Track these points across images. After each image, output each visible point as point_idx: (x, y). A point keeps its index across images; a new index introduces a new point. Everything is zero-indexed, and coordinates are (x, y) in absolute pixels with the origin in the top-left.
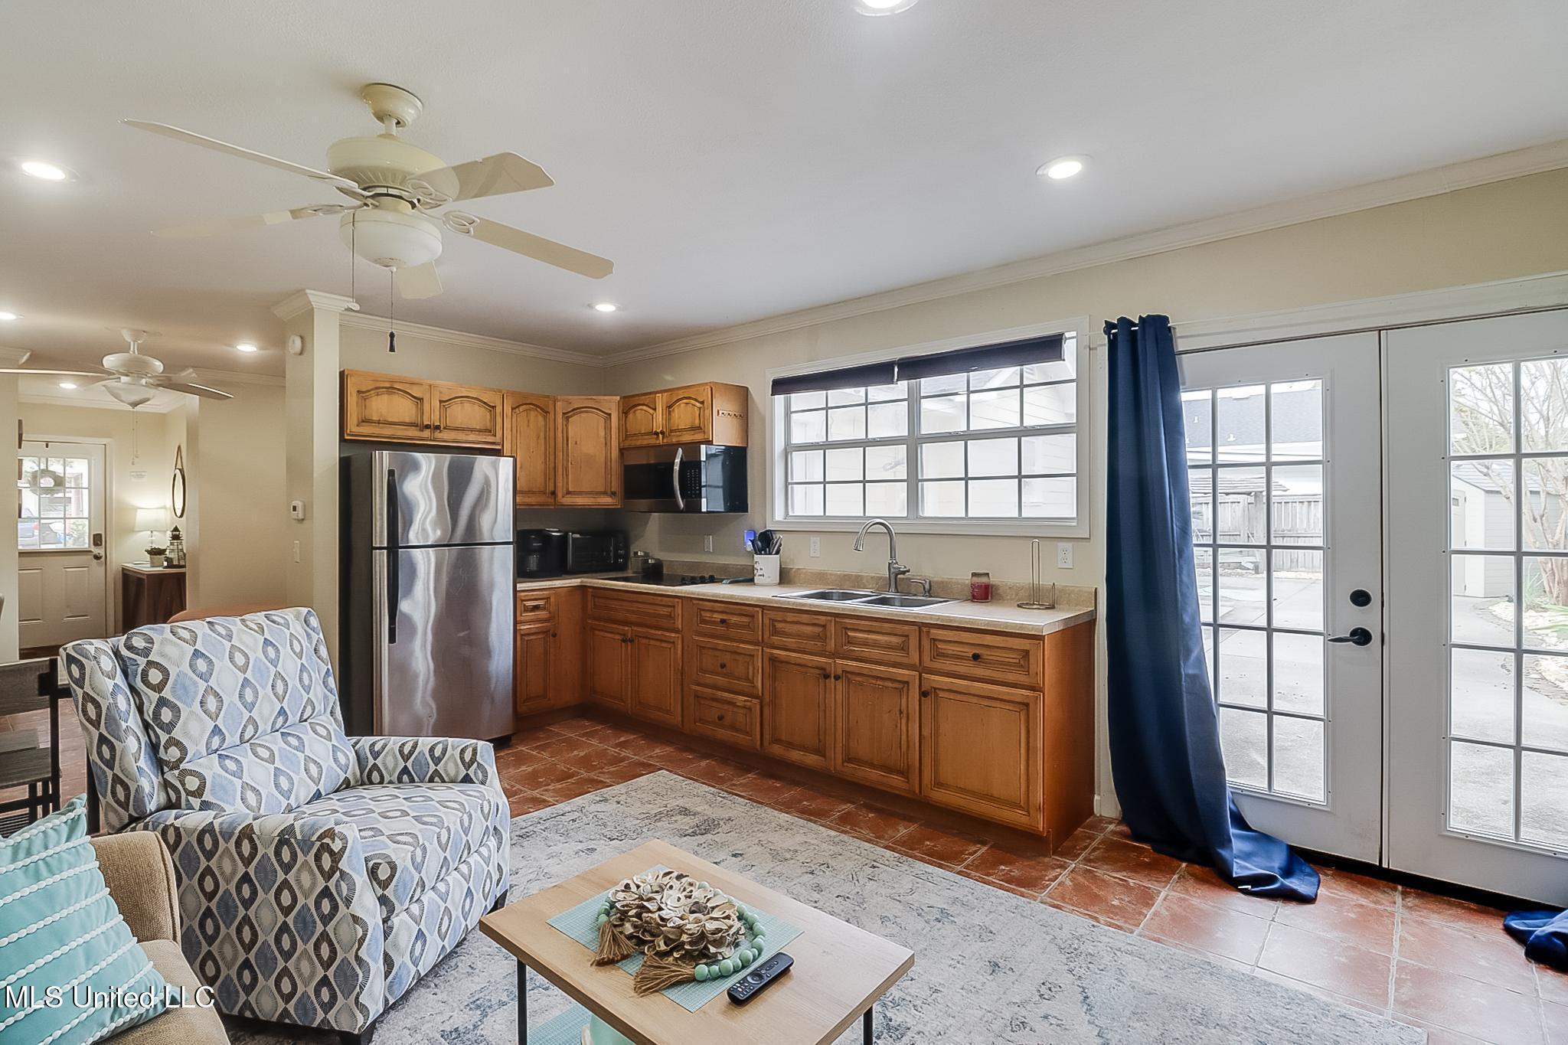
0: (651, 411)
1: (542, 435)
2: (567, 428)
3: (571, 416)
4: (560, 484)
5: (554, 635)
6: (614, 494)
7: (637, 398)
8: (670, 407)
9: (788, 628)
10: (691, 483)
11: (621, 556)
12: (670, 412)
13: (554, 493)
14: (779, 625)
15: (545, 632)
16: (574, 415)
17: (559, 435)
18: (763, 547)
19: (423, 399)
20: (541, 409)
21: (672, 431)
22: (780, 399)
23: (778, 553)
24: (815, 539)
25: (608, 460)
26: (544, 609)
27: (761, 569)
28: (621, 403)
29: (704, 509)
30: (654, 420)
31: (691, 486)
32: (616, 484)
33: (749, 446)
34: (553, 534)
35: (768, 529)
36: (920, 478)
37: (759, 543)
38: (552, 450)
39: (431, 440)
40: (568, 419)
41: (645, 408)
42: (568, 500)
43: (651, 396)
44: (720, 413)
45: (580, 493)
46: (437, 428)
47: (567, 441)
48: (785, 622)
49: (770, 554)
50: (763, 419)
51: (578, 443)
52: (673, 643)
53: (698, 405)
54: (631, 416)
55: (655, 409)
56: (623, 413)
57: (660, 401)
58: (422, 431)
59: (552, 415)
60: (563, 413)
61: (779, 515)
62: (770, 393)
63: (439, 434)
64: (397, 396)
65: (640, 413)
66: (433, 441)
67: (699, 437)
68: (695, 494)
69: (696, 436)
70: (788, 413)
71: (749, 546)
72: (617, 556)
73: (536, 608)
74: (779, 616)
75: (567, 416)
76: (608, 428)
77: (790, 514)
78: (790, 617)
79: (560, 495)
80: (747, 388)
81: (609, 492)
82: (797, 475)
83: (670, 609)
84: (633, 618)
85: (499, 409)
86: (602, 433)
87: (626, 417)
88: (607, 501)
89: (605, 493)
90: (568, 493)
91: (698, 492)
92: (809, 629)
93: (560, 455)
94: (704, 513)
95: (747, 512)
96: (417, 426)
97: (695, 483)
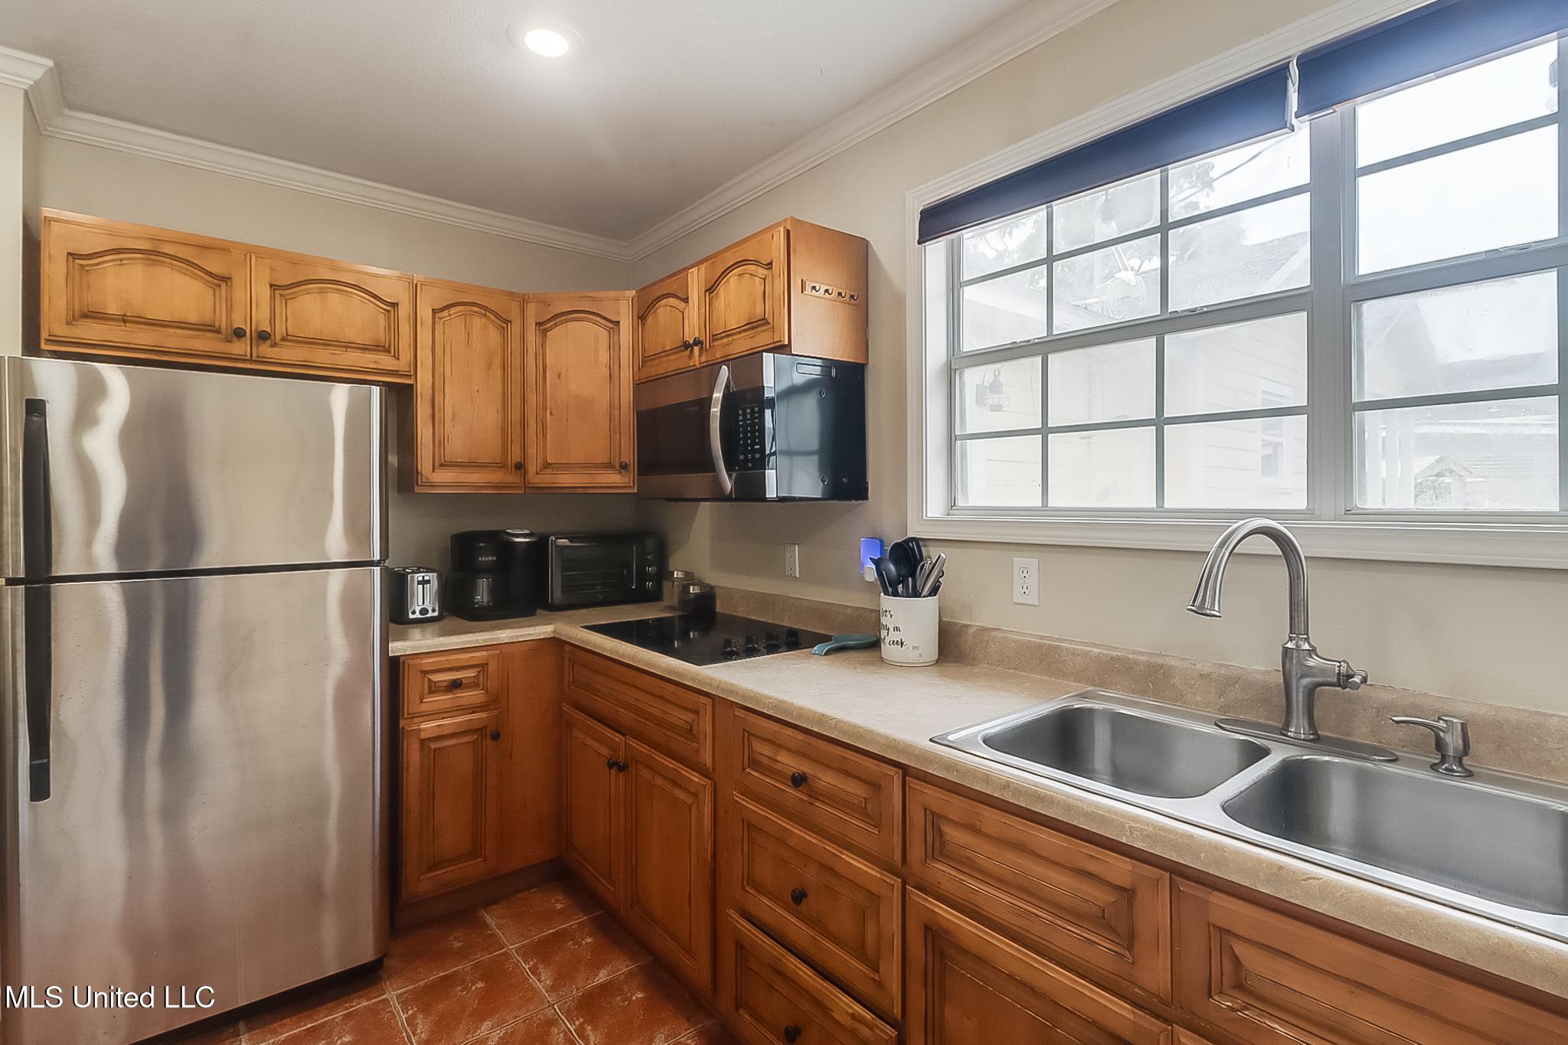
0: (681, 305)
1: (497, 362)
2: (544, 351)
3: (551, 328)
4: (532, 451)
5: (496, 736)
6: (624, 467)
7: (660, 285)
8: (711, 289)
9: (985, 853)
10: (745, 439)
11: (650, 578)
12: (711, 299)
13: (520, 467)
14: (956, 836)
15: (479, 731)
16: (556, 325)
17: (531, 363)
18: (899, 575)
19: (230, 278)
20: (496, 314)
21: (715, 338)
22: (936, 250)
23: (934, 591)
24: (1026, 564)
25: (613, 407)
26: (474, 684)
27: (897, 629)
28: (635, 300)
29: (771, 493)
30: (686, 321)
31: (746, 445)
32: (628, 452)
33: (870, 362)
34: (517, 540)
35: (909, 536)
36: (1355, 399)
37: (892, 567)
38: (516, 389)
39: (251, 361)
40: (544, 332)
41: (672, 301)
42: (546, 479)
43: (682, 275)
44: (808, 288)
45: (567, 467)
46: (263, 336)
47: (544, 372)
48: (973, 829)
49: (916, 594)
50: (900, 301)
51: (562, 376)
52: (695, 795)
53: (762, 271)
54: (650, 320)
55: (686, 300)
56: (639, 318)
57: (696, 281)
58: (230, 341)
59: (516, 328)
60: (536, 324)
61: (935, 506)
62: (917, 238)
63: (270, 349)
64: (167, 270)
65: (665, 311)
66: (256, 362)
67: (763, 339)
68: (753, 460)
69: (757, 339)
70: (955, 286)
71: (870, 573)
72: (643, 577)
73: (456, 685)
74: (955, 807)
75: (544, 328)
76: (614, 347)
77: (960, 503)
78: (992, 820)
79: (532, 468)
80: (867, 242)
81: (617, 466)
82: (974, 419)
83: (689, 717)
84: (627, 718)
85: (404, 310)
86: (604, 356)
87: (643, 325)
88: (614, 479)
89: (609, 466)
90: (547, 466)
91: (758, 456)
92: (1059, 883)
93: (532, 398)
94: (772, 501)
95: (867, 499)
96: (218, 331)
97: (753, 438)
